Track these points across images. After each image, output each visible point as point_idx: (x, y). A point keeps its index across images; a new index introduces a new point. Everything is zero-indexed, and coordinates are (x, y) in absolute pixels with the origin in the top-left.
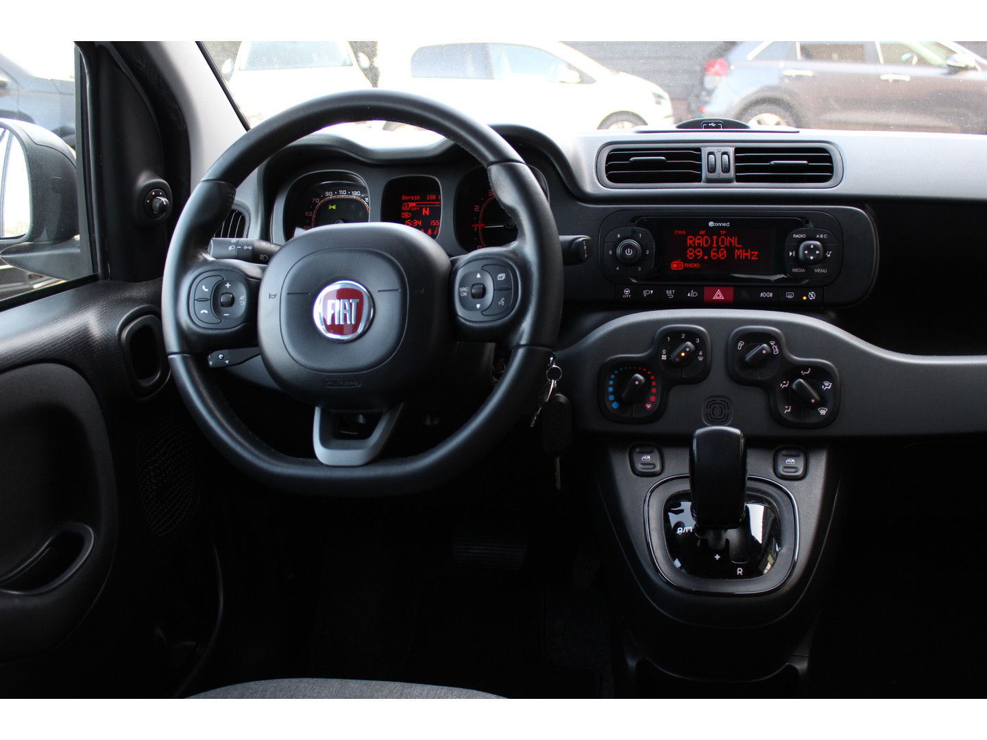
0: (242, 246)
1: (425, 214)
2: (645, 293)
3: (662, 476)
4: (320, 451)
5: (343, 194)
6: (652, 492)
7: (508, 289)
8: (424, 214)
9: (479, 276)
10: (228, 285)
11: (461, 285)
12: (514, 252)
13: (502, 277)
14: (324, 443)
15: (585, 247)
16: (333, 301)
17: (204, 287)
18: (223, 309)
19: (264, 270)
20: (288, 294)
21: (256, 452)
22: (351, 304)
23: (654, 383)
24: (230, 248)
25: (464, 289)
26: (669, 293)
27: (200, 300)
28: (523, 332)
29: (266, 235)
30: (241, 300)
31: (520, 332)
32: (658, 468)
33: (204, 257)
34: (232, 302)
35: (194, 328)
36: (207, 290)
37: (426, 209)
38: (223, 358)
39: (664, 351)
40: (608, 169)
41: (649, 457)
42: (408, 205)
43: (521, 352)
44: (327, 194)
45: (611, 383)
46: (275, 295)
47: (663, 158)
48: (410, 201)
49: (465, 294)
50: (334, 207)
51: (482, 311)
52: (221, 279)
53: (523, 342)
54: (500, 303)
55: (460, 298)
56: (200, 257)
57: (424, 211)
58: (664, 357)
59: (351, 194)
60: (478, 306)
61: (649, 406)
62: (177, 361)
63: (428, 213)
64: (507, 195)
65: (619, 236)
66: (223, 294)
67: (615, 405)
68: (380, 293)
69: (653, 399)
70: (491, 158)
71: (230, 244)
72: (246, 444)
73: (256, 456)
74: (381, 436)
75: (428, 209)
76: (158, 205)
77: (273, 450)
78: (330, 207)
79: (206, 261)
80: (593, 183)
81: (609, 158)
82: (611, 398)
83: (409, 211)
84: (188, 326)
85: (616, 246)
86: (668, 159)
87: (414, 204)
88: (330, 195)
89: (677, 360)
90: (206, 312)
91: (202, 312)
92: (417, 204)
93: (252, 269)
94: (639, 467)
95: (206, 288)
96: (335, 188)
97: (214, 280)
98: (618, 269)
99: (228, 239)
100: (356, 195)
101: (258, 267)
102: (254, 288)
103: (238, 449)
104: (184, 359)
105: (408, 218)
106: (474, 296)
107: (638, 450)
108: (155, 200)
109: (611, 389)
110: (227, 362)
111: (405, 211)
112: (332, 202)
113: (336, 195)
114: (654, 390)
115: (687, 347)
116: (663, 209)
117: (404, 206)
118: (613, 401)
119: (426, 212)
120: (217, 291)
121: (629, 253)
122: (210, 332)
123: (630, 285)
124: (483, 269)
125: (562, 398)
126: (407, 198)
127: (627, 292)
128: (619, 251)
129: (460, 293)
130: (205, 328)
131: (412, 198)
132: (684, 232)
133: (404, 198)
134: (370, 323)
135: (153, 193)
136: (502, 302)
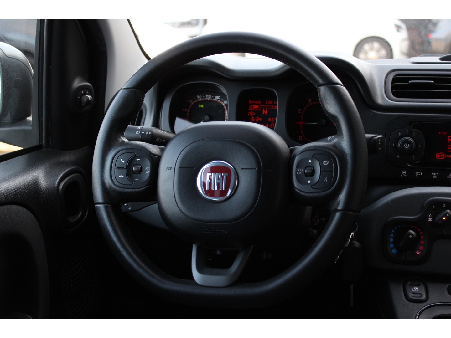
0: (145, 132)
1: (264, 113)
2: (417, 174)
3: (427, 302)
4: (196, 274)
5: (209, 97)
6: (420, 313)
7: (330, 171)
8: (263, 113)
9: (310, 161)
10: (138, 159)
11: (297, 167)
12: (334, 145)
13: (326, 162)
14: (199, 270)
15: (380, 143)
16: (210, 174)
17: (122, 160)
18: (134, 175)
19: (162, 151)
20: (180, 168)
21: (153, 274)
22: (222, 177)
23: (422, 237)
24: (137, 133)
25: (300, 170)
26: (434, 175)
27: (119, 168)
28: (340, 200)
29: (156, 124)
30: (147, 170)
31: (338, 200)
32: (424, 297)
33: (122, 139)
34: (140, 171)
35: (114, 187)
36: (124, 162)
37: (265, 110)
38: (127, 206)
39: (430, 216)
40: (393, 88)
41: (417, 289)
42: (253, 107)
43: (338, 214)
44: (198, 97)
45: (392, 235)
46: (171, 168)
47: (432, 81)
48: (255, 104)
49: (300, 173)
50: (202, 106)
51: (312, 185)
52: (134, 155)
53: (340, 208)
54: (324, 181)
55: (297, 175)
56: (120, 139)
57: (264, 111)
58: (430, 220)
59: (214, 98)
60: (309, 182)
61: (418, 253)
62: (101, 208)
63: (266, 113)
64: (332, 107)
65: (400, 134)
66: (134, 165)
67: (394, 251)
68: (242, 170)
69: (421, 248)
70: (321, 81)
71: (137, 130)
72: (146, 268)
73: (153, 276)
74: (238, 267)
75: (266, 110)
76: (85, 100)
77: (164, 273)
78: (200, 106)
79: (123, 142)
80: (383, 98)
81: (394, 80)
82: (392, 246)
83: (254, 111)
84: (110, 186)
85: (398, 141)
86: (435, 82)
87: (257, 107)
88: (200, 98)
89: (440, 222)
90: (123, 177)
91: (120, 176)
92: (259, 107)
93: (154, 149)
94: (411, 295)
95: (123, 161)
96: (204, 93)
97: (129, 156)
98: (398, 157)
99: (135, 126)
100: (217, 98)
101: (158, 147)
102: (156, 161)
103: (141, 271)
104: (106, 208)
105: (253, 116)
106: (306, 175)
107: (409, 283)
108: (83, 97)
109: (391, 240)
110: (130, 209)
111: (250, 111)
112: (201, 102)
113: (204, 98)
114: (422, 242)
115: (447, 213)
116: (432, 116)
117: (250, 107)
118: (393, 248)
119: (265, 112)
120: (131, 163)
121: (407, 146)
122: (125, 190)
123: (406, 168)
124: (313, 157)
125: (357, 244)
126: (252, 102)
127: (404, 173)
128: (399, 144)
129: (296, 172)
130: (121, 187)
131: (256, 102)
132: (446, 133)
133: (250, 102)
134: (235, 190)
135: (83, 92)
136: (326, 180)
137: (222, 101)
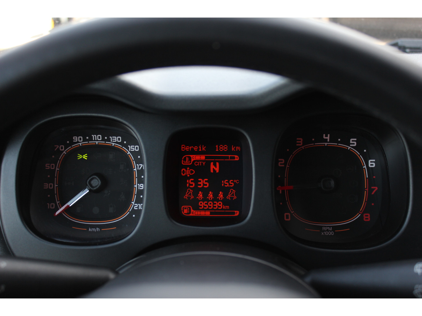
1: (214, 170)
5: (97, 139)
8: (212, 171)
37: (215, 165)
42: (190, 159)
44: (75, 139)
48: (193, 152)
50: (85, 157)
57: (212, 166)
59: (109, 140)
63: (217, 170)
75: (217, 164)
78: (80, 157)
83: (192, 166)
87: (198, 157)
88: (79, 141)
92: (206, 157)
96: (87, 134)
100: (115, 140)
105: (191, 177)
111: (186, 167)
112: (82, 150)
113: (88, 140)
117: (185, 159)
119: (215, 168)
126: (187, 148)
131: (195, 149)
133: (184, 148)
137: (126, 146)
